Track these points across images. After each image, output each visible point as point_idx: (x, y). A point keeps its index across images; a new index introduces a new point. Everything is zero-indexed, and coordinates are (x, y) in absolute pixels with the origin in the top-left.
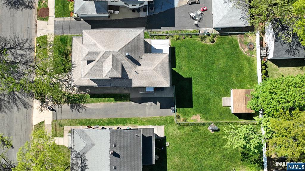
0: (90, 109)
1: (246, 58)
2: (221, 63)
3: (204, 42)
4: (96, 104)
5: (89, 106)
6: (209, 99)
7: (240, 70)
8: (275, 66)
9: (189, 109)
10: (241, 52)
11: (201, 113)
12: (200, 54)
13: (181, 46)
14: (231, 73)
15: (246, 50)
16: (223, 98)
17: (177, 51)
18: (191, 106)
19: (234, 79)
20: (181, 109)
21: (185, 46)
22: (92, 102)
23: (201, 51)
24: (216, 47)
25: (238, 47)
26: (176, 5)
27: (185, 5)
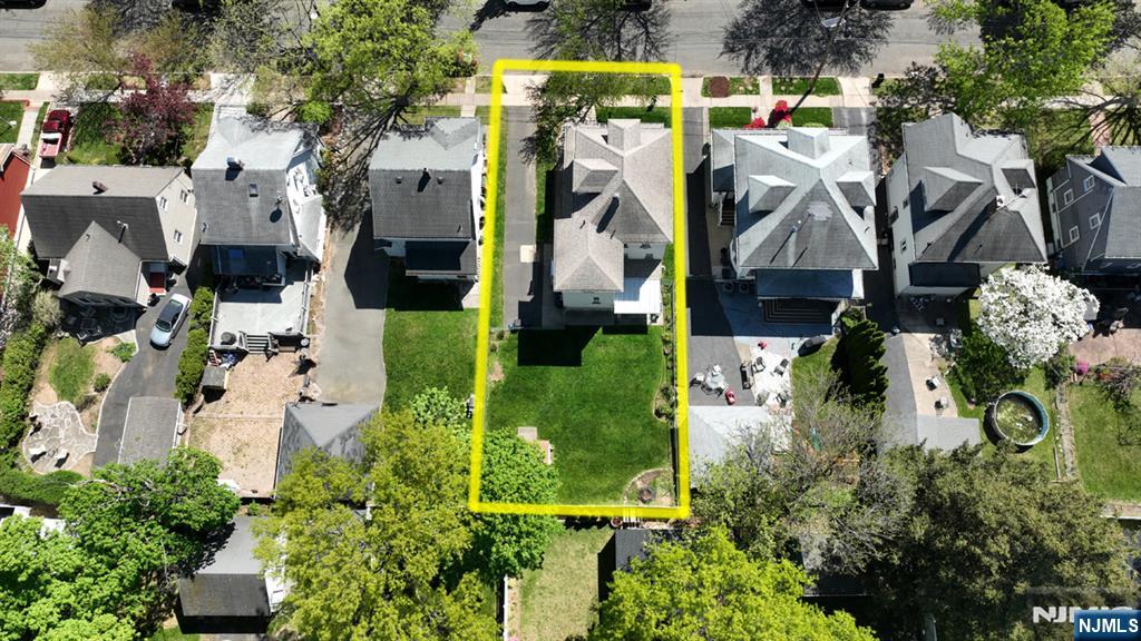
0: (524, 172)
1: (622, 483)
2: (612, 430)
3: (657, 394)
4: (535, 181)
5: (532, 169)
6: (534, 400)
7: (595, 469)
8: (601, 546)
9: (516, 359)
10: (635, 474)
11: (506, 383)
12: (632, 386)
13: (650, 345)
14: (588, 450)
15: (640, 485)
16: (535, 428)
17: (639, 337)
18: (521, 362)
19: (577, 454)
20: (517, 342)
21: (649, 355)
22: (538, 176)
23: (637, 387)
24: (646, 420)
25: (646, 468)
26: (738, 339)
27: (739, 359)
